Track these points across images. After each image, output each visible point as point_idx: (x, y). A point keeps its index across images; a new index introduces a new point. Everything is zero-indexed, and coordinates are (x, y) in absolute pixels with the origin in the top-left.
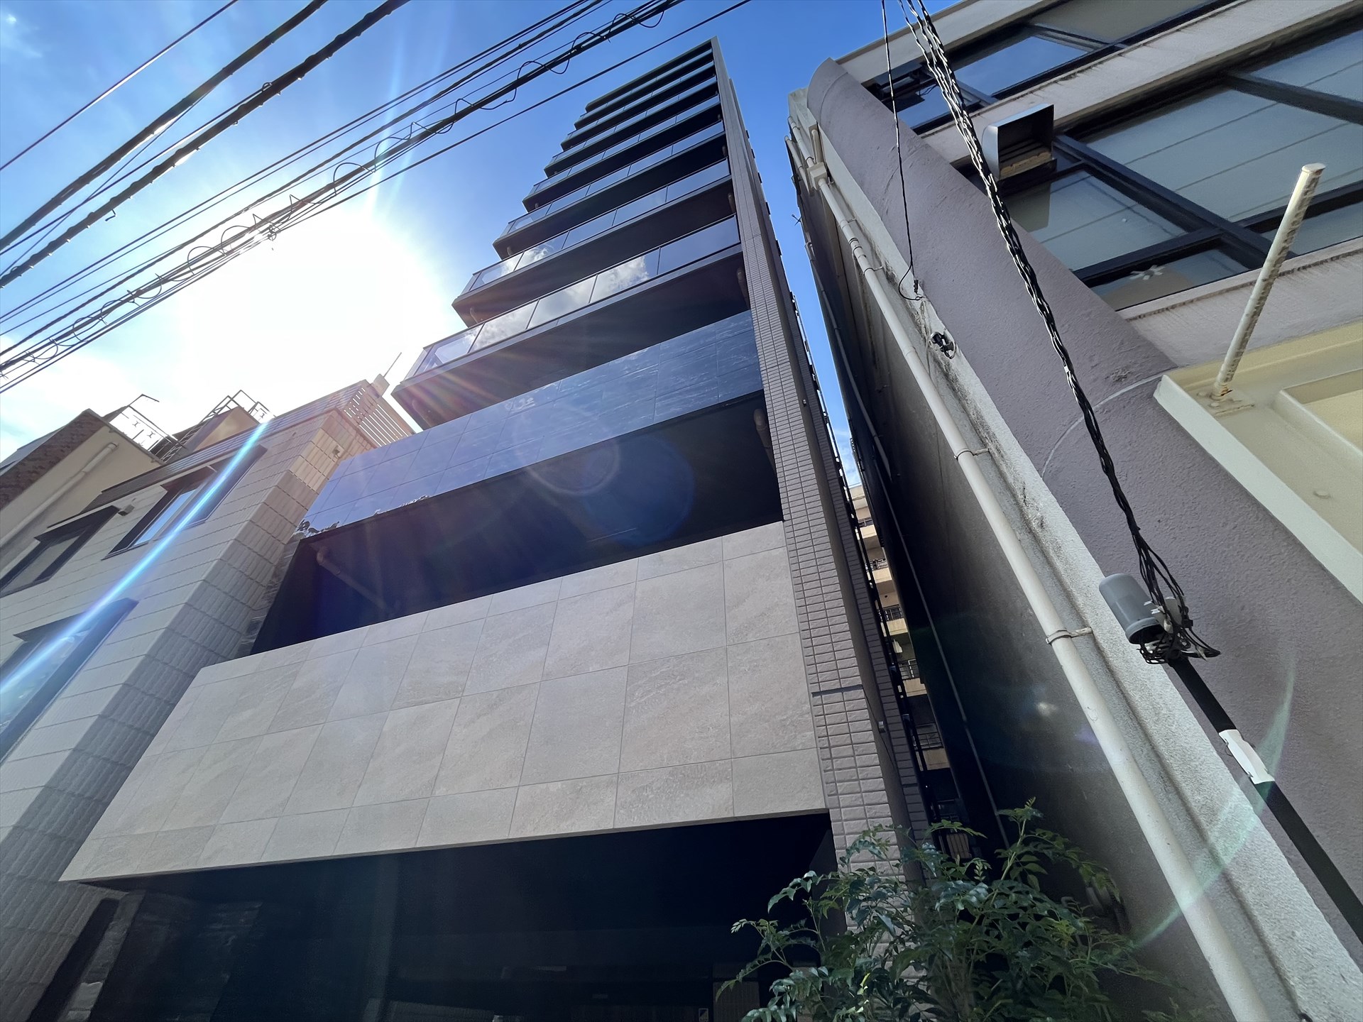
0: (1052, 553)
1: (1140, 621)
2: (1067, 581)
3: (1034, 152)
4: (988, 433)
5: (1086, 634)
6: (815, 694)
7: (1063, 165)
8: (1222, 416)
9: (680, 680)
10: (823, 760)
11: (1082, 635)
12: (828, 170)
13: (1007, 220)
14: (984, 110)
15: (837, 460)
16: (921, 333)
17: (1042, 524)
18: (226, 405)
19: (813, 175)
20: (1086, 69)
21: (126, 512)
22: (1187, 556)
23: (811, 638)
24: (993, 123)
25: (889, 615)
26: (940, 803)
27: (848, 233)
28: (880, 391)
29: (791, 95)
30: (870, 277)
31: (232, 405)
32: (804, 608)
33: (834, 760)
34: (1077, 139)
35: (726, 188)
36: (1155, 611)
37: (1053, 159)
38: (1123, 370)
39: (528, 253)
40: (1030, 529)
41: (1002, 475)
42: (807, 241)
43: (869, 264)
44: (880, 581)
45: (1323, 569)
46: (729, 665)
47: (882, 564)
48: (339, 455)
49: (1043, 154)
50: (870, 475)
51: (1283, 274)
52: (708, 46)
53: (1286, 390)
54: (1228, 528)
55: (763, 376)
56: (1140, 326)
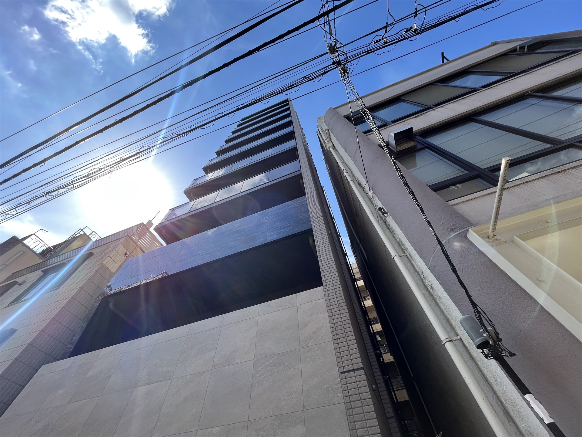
0: (438, 301)
1: (480, 339)
2: (446, 313)
3: (409, 142)
4: (405, 247)
5: (458, 339)
6: (342, 373)
7: (419, 146)
8: (494, 246)
9: (278, 367)
10: (348, 409)
11: (457, 340)
12: (333, 144)
13: (400, 173)
14: (388, 126)
15: (345, 252)
16: (374, 206)
17: (432, 288)
18: (79, 233)
19: (328, 146)
20: (422, 114)
21: (22, 284)
22: (493, 307)
23: (338, 343)
24: (392, 132)
25: (373, 322)
26: (406, 420)
27: (342, 167)
28: (360, 226)
29: (318, 118)
30: (352, 184)
31: (82, 233)
32: (334, 328)
33: (353, 409)
34: (422, 137)
35: (295, 149)
36: (485, 335)
37: (415, 144)
38: (453, 226)
39: (216, 172)
40: (428, 289)
41: (412, 265)
42: (327, 167)
43: (351, 179)
44: (368, 306)
45: (549, 314)
46: (301, 358)
47: (368, 298)
48: (127, 256)
49: (412, 143)
50: (359, 259)
51: (505, 189)
52: (287, 100)
53: (516, 236)
54: (507, 294)
55: (312, 222)
56: (456, 207)
